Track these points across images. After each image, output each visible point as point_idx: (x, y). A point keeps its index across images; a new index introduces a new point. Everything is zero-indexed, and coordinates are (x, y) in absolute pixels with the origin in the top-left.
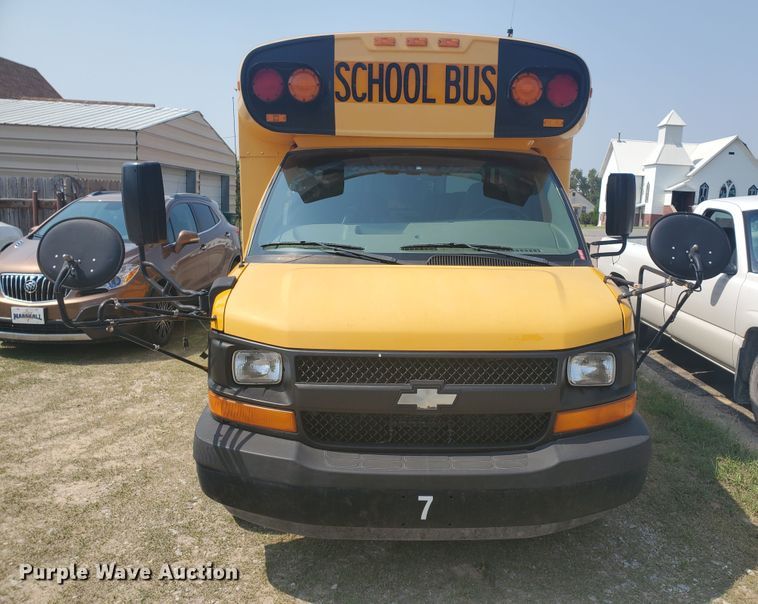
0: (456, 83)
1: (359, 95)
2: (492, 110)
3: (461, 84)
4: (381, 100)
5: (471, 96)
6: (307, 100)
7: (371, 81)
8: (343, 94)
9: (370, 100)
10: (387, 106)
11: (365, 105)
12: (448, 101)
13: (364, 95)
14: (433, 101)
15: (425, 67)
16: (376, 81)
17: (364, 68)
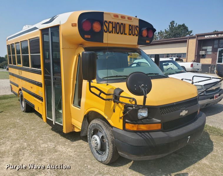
0: (131, 30)
1: (110, 31)
2: (137, 37)
3: (132, 30)
4: (115, 33)
5: (134, 34)
6: (98, 31)
7: (113, 27)
8: (106, 30)
9: (112, 33)
10: (116, 35)
11: (111, 34)
12: (129, 34)
13: (111, 31)
14: (126, 34)
15: (125, 24)
16: (114, 27)
17: (111, 23)
